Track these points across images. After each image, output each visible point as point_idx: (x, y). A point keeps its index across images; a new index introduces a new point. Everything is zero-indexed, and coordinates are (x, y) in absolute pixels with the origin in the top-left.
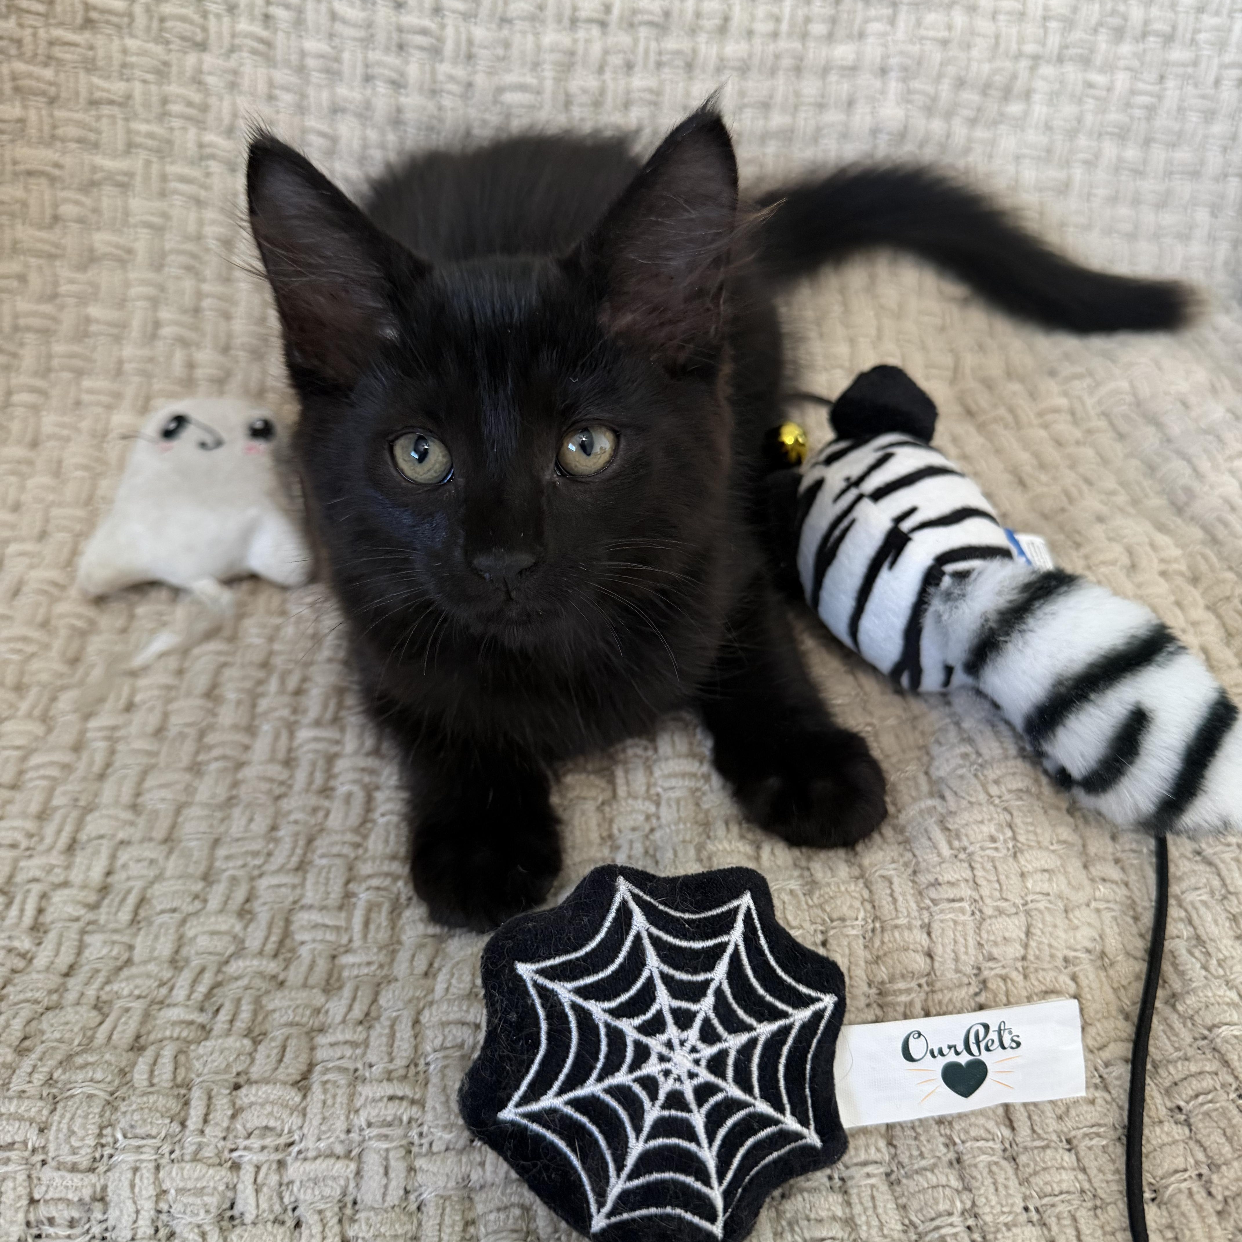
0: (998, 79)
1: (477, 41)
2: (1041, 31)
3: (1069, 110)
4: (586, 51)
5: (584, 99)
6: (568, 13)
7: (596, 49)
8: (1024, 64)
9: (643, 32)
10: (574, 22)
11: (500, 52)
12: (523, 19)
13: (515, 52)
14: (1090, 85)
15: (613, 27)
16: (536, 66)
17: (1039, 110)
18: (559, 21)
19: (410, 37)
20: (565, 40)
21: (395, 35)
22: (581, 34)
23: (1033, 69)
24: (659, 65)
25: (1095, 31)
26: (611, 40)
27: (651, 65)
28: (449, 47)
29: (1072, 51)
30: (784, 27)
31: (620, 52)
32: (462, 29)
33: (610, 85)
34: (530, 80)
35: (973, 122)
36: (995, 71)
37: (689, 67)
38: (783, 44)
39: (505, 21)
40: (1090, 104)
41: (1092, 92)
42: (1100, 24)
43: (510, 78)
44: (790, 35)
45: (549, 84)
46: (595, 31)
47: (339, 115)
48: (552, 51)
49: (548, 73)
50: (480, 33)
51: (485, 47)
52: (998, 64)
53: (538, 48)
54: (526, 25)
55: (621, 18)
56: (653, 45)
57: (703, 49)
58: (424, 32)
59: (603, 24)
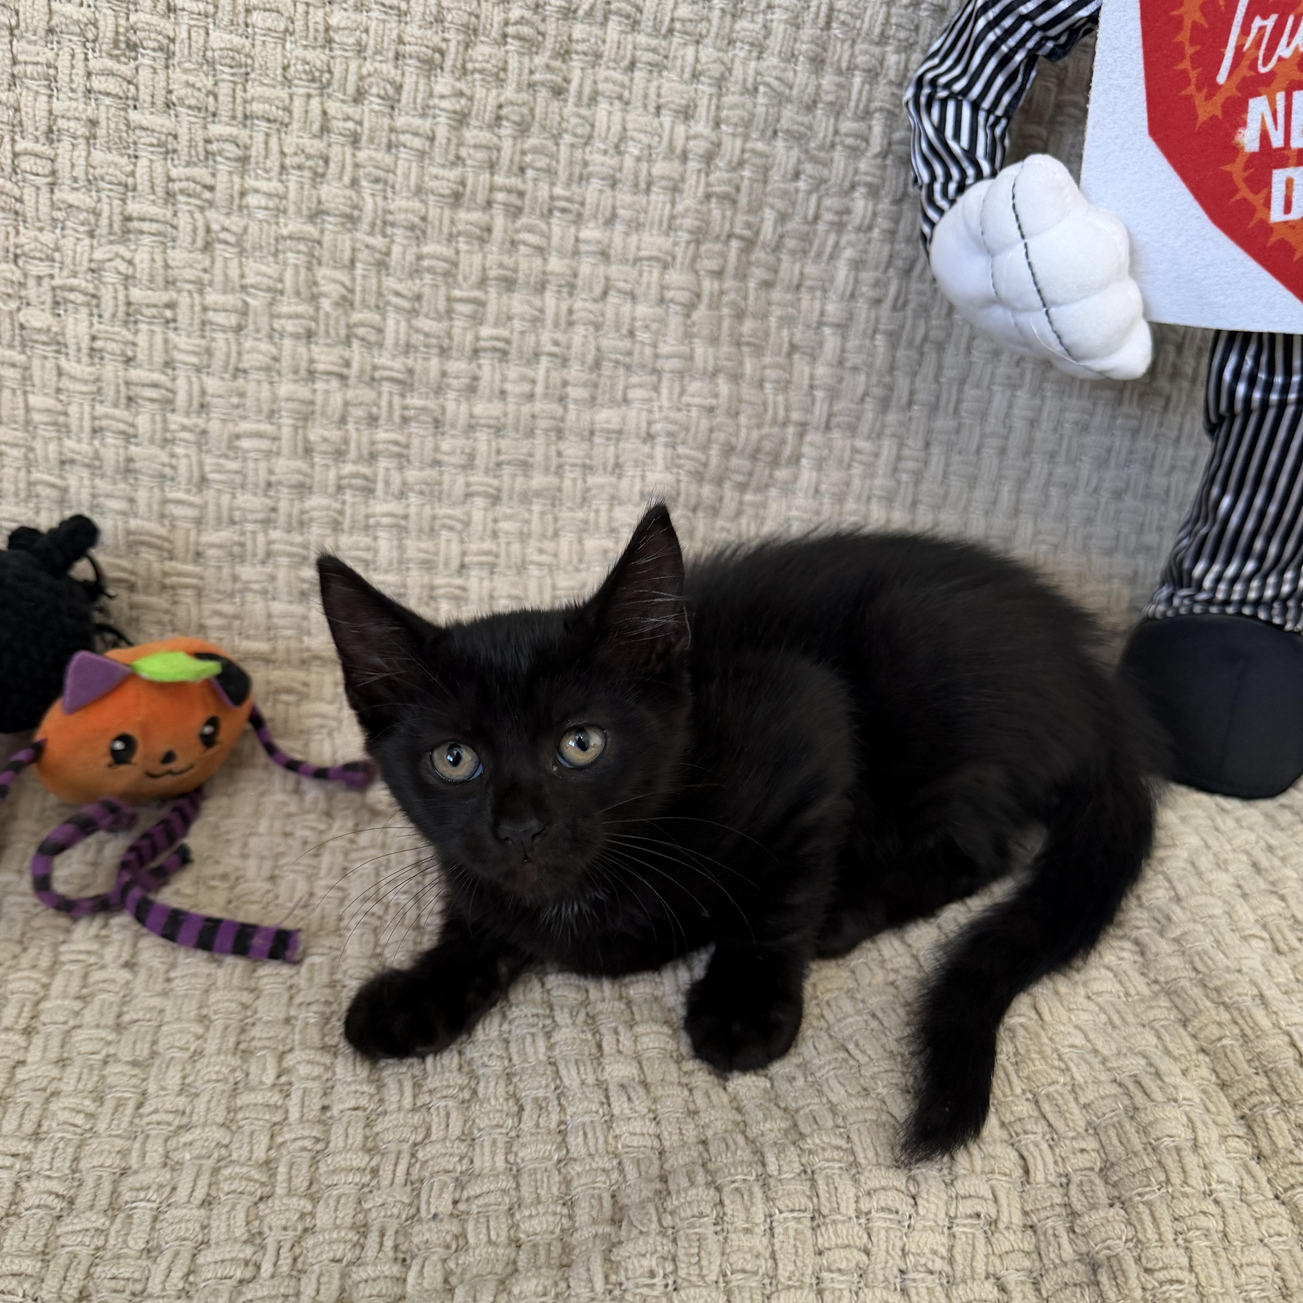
0: (767, 445)
1: (210, 390)
2: (809, 399)
3: (835, 475)
4: (326, 403)
5: (324, 447)
6: (304, 365)
7: (337, 400)
8: (791, 430)
9: (386, 387)
10: (312, 375)
11: (235, 400)
12: (259, 369)
13: (249, 402)
14: (855, 450)
15: (352, 381)
16: (272, 415)
17: (807, 475)
18: (296, 372)
19: (138, 389)
20: (304, 392)
21: (123, 388)
22: (320, 385)
23: (801, 435)
24: (405, 420)
25: (862, 400)
26: (350, 394)
27: (397, 419)
28: (181, 399)
29: (839, 419)
30: (539, 389)
31: (361, 404)
32: (194, 380)
33: (354, 435)
34: (266, 427)
35: (743, 487)
36: (762, 438)
37: (437, 424)
38: (538, 406)
39: (239, 372)
40: (857, 470)
41: (858, 457)
42: (866, 394)
43: (245, 426)
44: (545, 396)
45: (286, 432)
46: (335, 383)
47: (67, 467)
48: (288, 400)
49: (287, 422)
50: (212, 384)
51: (220, 396)
52: (766, 430)
53: (275, 398)
54: (262, 376)
55: (362, 372)
56: (397, 400)
57: (451, 406)
58: (155, 385)
59: (343, 378)
